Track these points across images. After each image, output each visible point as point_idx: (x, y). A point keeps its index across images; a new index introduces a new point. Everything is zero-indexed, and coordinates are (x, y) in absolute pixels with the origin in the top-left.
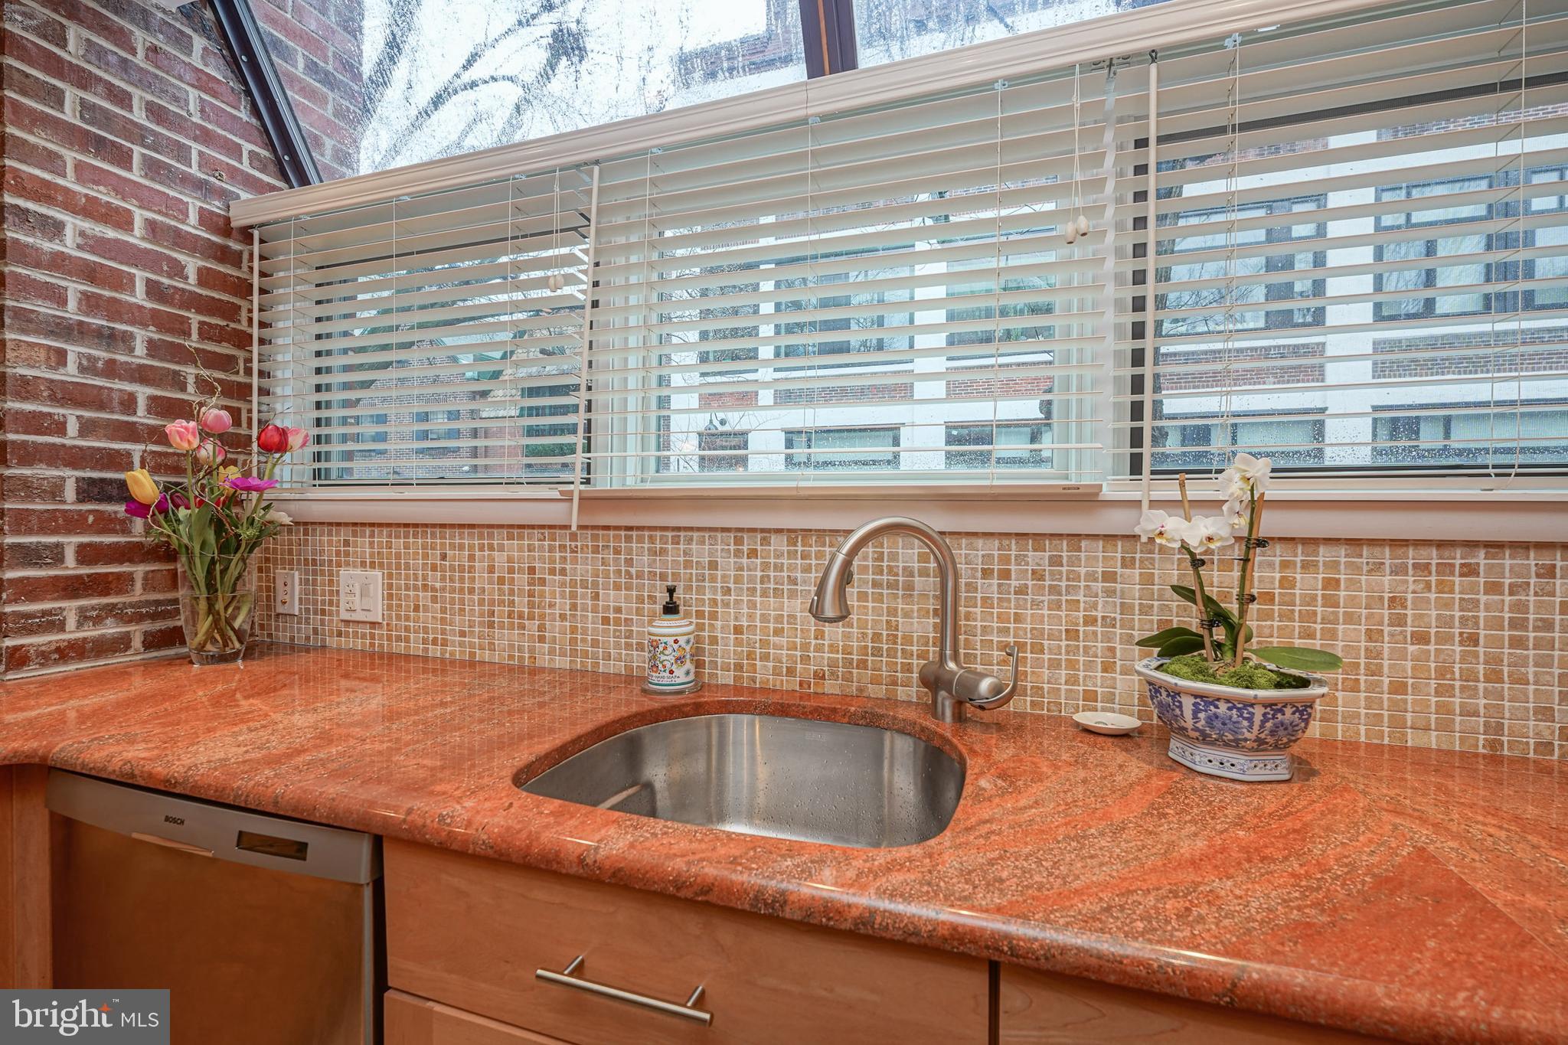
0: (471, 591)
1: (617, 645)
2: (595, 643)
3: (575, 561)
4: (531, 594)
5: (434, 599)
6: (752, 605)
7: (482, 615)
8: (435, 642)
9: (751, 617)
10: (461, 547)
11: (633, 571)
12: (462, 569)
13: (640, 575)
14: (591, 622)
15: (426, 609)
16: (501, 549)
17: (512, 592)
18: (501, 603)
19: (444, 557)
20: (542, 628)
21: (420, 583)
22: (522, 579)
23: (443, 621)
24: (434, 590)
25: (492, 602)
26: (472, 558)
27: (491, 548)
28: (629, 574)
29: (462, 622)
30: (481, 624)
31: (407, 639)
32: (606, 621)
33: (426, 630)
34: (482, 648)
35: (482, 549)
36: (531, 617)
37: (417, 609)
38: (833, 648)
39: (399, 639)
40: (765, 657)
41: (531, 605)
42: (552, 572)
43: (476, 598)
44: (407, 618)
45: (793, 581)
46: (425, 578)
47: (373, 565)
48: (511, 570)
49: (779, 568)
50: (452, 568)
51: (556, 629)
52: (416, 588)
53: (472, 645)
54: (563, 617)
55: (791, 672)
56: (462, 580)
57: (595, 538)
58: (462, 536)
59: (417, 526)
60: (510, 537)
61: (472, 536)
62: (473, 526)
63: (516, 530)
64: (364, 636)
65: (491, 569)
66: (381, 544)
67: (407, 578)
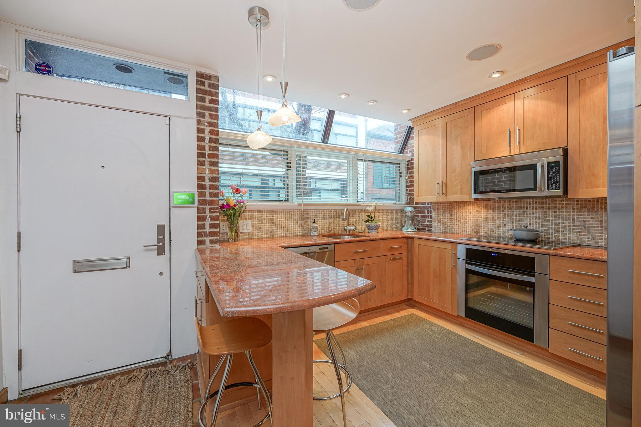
0: (273, 223)
1: (301, 230)
2: (297, 230)
3: (294, 216)
4: (285, 223)
5: (264, 226)
6: (321, 221)
7: (275, 228)
8: (264, 234)
9: (321, 223)
10: (271, 214)
11: (304, 217)
12: (271, 219)
13: (305, 218)
14: (297, 227)
15: (262, 228)
16: (280, 214)
17: (282, 223)
18: (279, 225)
19: (267, 217)
20: (287, 229)
21: (261, 222)
22: (283, 220)
23: (267, 230)
24: (264, 223)
25: (277, 225)
26: (273, 216)
27: (277, 214)
28: (303, 218)
29: (271, 230)
30: (275, 230)
31: (258, 235)
32: (299, 226)
33: (262, 232)
34: (275, 234)
35: (275, 214)
36: (286, 227)
37: (260, 228)
38: (332, 227)
39: (256, 235)
41: (285, 225)
42: (290, 218)
43: (274, 224)
44: (258, 230)
45: (327, 217)
46: (262, 221)
47: (249, 219)
48: (281, 218)
49: (325, 215)
50: (269, 219)
51: (290, 229)
52: (260, 224)
53: (273, 234)
54: (292, 226)
55: (326, 231)
56: (271, 221)
57: (297, 212)
58: (271, 212)
59: (260, 210)
60: (281, 212)
61: (273, 212)
62: (274, 210)
63: (282, 211)
64: (246, 235)
65: (277, 218)
66: (251, 215)
67: (258, 221)
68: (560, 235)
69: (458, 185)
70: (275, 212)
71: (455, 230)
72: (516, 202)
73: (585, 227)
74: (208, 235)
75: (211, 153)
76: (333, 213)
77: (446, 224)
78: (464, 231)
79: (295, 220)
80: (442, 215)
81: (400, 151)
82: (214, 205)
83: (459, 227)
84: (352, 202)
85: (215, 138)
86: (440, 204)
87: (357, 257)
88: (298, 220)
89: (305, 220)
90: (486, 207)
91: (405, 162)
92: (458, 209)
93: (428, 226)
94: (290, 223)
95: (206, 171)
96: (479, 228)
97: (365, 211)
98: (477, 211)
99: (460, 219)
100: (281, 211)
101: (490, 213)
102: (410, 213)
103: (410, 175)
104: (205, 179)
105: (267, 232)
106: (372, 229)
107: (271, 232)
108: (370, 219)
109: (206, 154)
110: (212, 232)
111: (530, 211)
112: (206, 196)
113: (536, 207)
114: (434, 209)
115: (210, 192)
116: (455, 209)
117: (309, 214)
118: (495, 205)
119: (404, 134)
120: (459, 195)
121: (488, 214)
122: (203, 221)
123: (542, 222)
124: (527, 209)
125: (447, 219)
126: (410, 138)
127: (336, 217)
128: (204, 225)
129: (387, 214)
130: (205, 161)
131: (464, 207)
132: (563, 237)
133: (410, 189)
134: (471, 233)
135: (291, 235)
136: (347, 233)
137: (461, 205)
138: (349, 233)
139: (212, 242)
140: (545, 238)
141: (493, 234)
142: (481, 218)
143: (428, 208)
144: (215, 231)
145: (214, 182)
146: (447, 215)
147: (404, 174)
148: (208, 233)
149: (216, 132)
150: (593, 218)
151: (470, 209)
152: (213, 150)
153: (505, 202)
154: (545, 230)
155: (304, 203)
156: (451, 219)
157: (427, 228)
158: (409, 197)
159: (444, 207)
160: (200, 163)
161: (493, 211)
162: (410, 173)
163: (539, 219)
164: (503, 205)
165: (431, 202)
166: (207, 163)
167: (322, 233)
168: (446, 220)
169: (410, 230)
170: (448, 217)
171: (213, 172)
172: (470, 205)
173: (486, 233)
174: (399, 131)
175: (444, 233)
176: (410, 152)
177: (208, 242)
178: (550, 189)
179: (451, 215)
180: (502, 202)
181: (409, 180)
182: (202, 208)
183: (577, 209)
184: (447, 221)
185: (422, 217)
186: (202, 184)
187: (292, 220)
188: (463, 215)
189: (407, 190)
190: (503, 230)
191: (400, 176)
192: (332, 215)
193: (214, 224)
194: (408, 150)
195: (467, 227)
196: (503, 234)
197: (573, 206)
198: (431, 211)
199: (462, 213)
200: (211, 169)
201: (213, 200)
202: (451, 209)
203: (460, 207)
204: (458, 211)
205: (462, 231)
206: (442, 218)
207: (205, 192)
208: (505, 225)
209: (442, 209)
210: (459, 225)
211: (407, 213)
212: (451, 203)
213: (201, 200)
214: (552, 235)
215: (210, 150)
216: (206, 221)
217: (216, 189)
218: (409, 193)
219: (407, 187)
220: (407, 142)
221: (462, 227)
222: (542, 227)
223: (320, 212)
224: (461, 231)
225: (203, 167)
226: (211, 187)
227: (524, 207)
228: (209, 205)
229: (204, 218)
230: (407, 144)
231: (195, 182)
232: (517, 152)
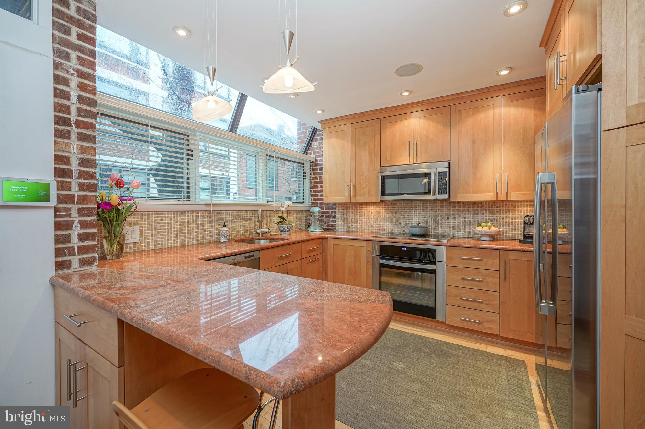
0: (171, 229)
1: (208, 236)
2: (203, 237)
3: (198, 219)
5: (158, 232)
6: (231, 224)
7: (174, 234)
8: (158, 244)
9: (231, 226)
10: (168, 217)
11: (211, 220)
12: (168, 223)
14: (202, 233)
15: (155, 235)
16: (180, 216)
17: (183, 227)
18: (180, 230)
19: (162, 220)
20: (190, 235)
21: (153, 228)
22: (185, 224)
23: (161, 238)
24: (158, 229)
25: (177, 231)
26: (171, 220)
27: (177, 217)
28: (210, 221)
29: (168, 237)
30: (174, 237)
31: (148, 246)
32: (205, 231)
33: (155, 242)
34: (174, 243)
35: (174, 217)
36: (188, 233)
37: (152, 236)
38: (242, 231)
39: (145, 246)
40: (233, 234)
41: (188, 230)
42: (193, 221)
44: (149, 239)
45: (237, 219)
46: (155, 226)
47: (134, 224)
48: (182, 222)
49: (235, 217)
50: (165, 223)
51: (194, 235)
52: (152, 230)
53: (171, 243)
54: (196, 232)
55: (237, 235)
56: (168, 226)
57: (203, 213)
58: (168, 214)
59: (153, 211)
60: (182, 214)
61: (171, 214)
62: (171, 211)
63: (184, 212)
64: (130, 248)
65: (177, 222)
66: (138, 218)
67: (148, 227)
68: (440, 229)
69: (366, 188)
70: (174, 214)
71: (358, 229)
72: (408, 203)
73: (455, 222)
74: (76, 252)
75: (83, 121)
76: (244, 214)
77: (350, 224)
78: (366, 229)
79: (201, 224)
80: (346, 215)
81: (304, 151)
82: (87, 204)
83: (361, 226)
84: (261, 202)
85: (89, 98)
86: (345, 205)
87: (281, 262)
88: (203, 223)
89: (212, 223)
90: (384, 208)
91: (309, 163)
92: (361, 209)
93: (332, 226)
94: (194, 227)
95: (72, 147)
96: (379, 226)
97: (276, 212)
98: (377, 211)
99: (363, 219)
100: (181, 212)
101: (388, 213)
102: (317, 213)
103: (314, 176)
104: (69, 160)
105: (162, 241)
106: (285, 231)
107: (168, 240)
108: (282, 220)
109: (72, 120)
110: (84, 246)
111: (418, 211)
112: (73, 189)
113: (423, 207)
114: (338, 210)
115: (79, 183)
116: (358, 210)
117: (217, 215)
118: (392, 206)
119: (308, 135)
120: (367, 197)
121: (386, 213)
122: (67, 229)
123: (427, 220)
124: (416, 210)
125: (351, 218)
126: (314, 140)
127: (248, 219)
128: (69, 235)
129: (295, 214)
130: (69, 132)
131: (366, 208)
132: (441, 231)
133: (314, 190)
134: (372, 231)
135: (196, 242)
136: (259, 236)
137: (363, 206)
138: (262, 236)
139: (83, 263)
140: (429, 232)
141: (390, 231)
142: (381, 217)
143: (332, 208)
144: (89, 245)
145: (87, 167)
146: (351, 215)
147: (308, 175)
148: (76, 249)
149: (91, 89)
150: (460, 216)
151: (372, 210)
152: (85, 116)
153: (400, 204)
154: (429, 226)
155: (213, 202)
156: (354, 218)
157: (331, 228)
158: (313, 198)
159: (348, 208)
160: (58, 134)
161: (390, 211)
162: (314, 174)
163: (425, 218)
164: (398, 206)
165: (336, 203)
166: (73, 136)
167: (231, 238)
168: (349, 220)
169: (317, 230)
170: (351, 217)
171: (85, 150)
172: (372, 206)
173: (384, 230)
174: (302, 131)
175: (348, 232)
176: (314, 153)
177: (75, 264)
178: (440, 193)
179: (354, 215)
180: (398, 204)
181: (313, 181)
182: (65, 208)
183: (450, 210)
184: (351, 220)
185: (327, 217)
186: (64, 169)
187: (196, 224)
188: (365, 215)
189: (311, 191)
190: (398, 227)
191: (304, 176)
192: (242, 217)
193: (88, 233)
194: (312, 151)
195: (368, 226)
196: (398, 231)
197: (448, 207)
198: (335, 211)
199: (365, 213)
200: (81, 146)
201: (87, 196)
202: (354, 210)
203: (363, 208)
204: (361, 211)
205: (365, 229)
206: (346, 218)
207: (70, 182)
208: (400, 223)
209: (346, 210)
210: (361, 224)
211: (314, 213)
212: (354, 204)
213: (61, 195)
214: (434, 230)
215: (79, 115)
216: (72, 230)
217: (92, 179)
218: (313, 193)
219: (311, 188)
220: (311, 144)
221: (365, 226)
222: (427, 224)
223: (229, 213)
224: (363, 229)
225: (66, 141)
226: (81, 175)
227: (414, 207)
228: (77, 203)
229: (68, 225)
230: (311, 145)
231: (51, 165)
232: (415, 162)
